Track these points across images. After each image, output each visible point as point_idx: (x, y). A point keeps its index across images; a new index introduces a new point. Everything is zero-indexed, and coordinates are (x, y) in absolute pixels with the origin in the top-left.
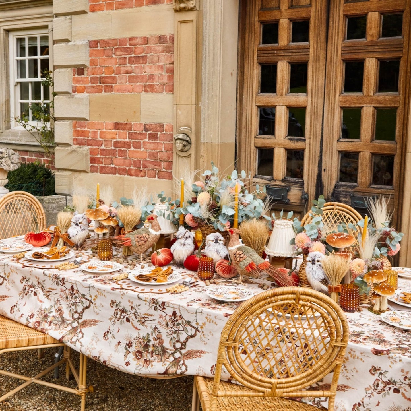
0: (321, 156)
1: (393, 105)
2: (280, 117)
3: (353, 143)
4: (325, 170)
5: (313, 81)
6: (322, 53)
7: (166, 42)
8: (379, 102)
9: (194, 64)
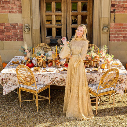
1: (86, 15)
4: (68, 33)
5: (63, 8)
8: (82, 14)
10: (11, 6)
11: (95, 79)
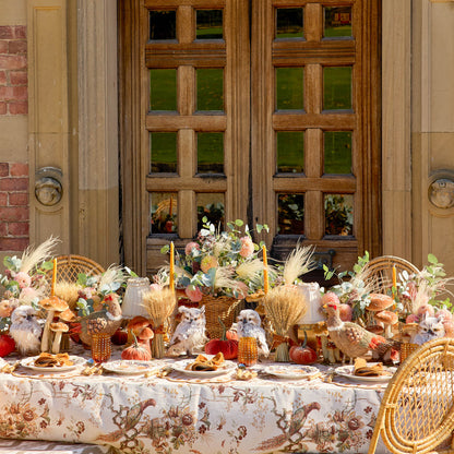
0: (251, 199)
1: (347, 127)
2: (187, 146)
3: (295, 179)
4: (257, 219)
5: (232, 94)
6: (245, 55)
7: (10, 36)
8: (328, 123)
9: (65, 72)
11: (365, 420)
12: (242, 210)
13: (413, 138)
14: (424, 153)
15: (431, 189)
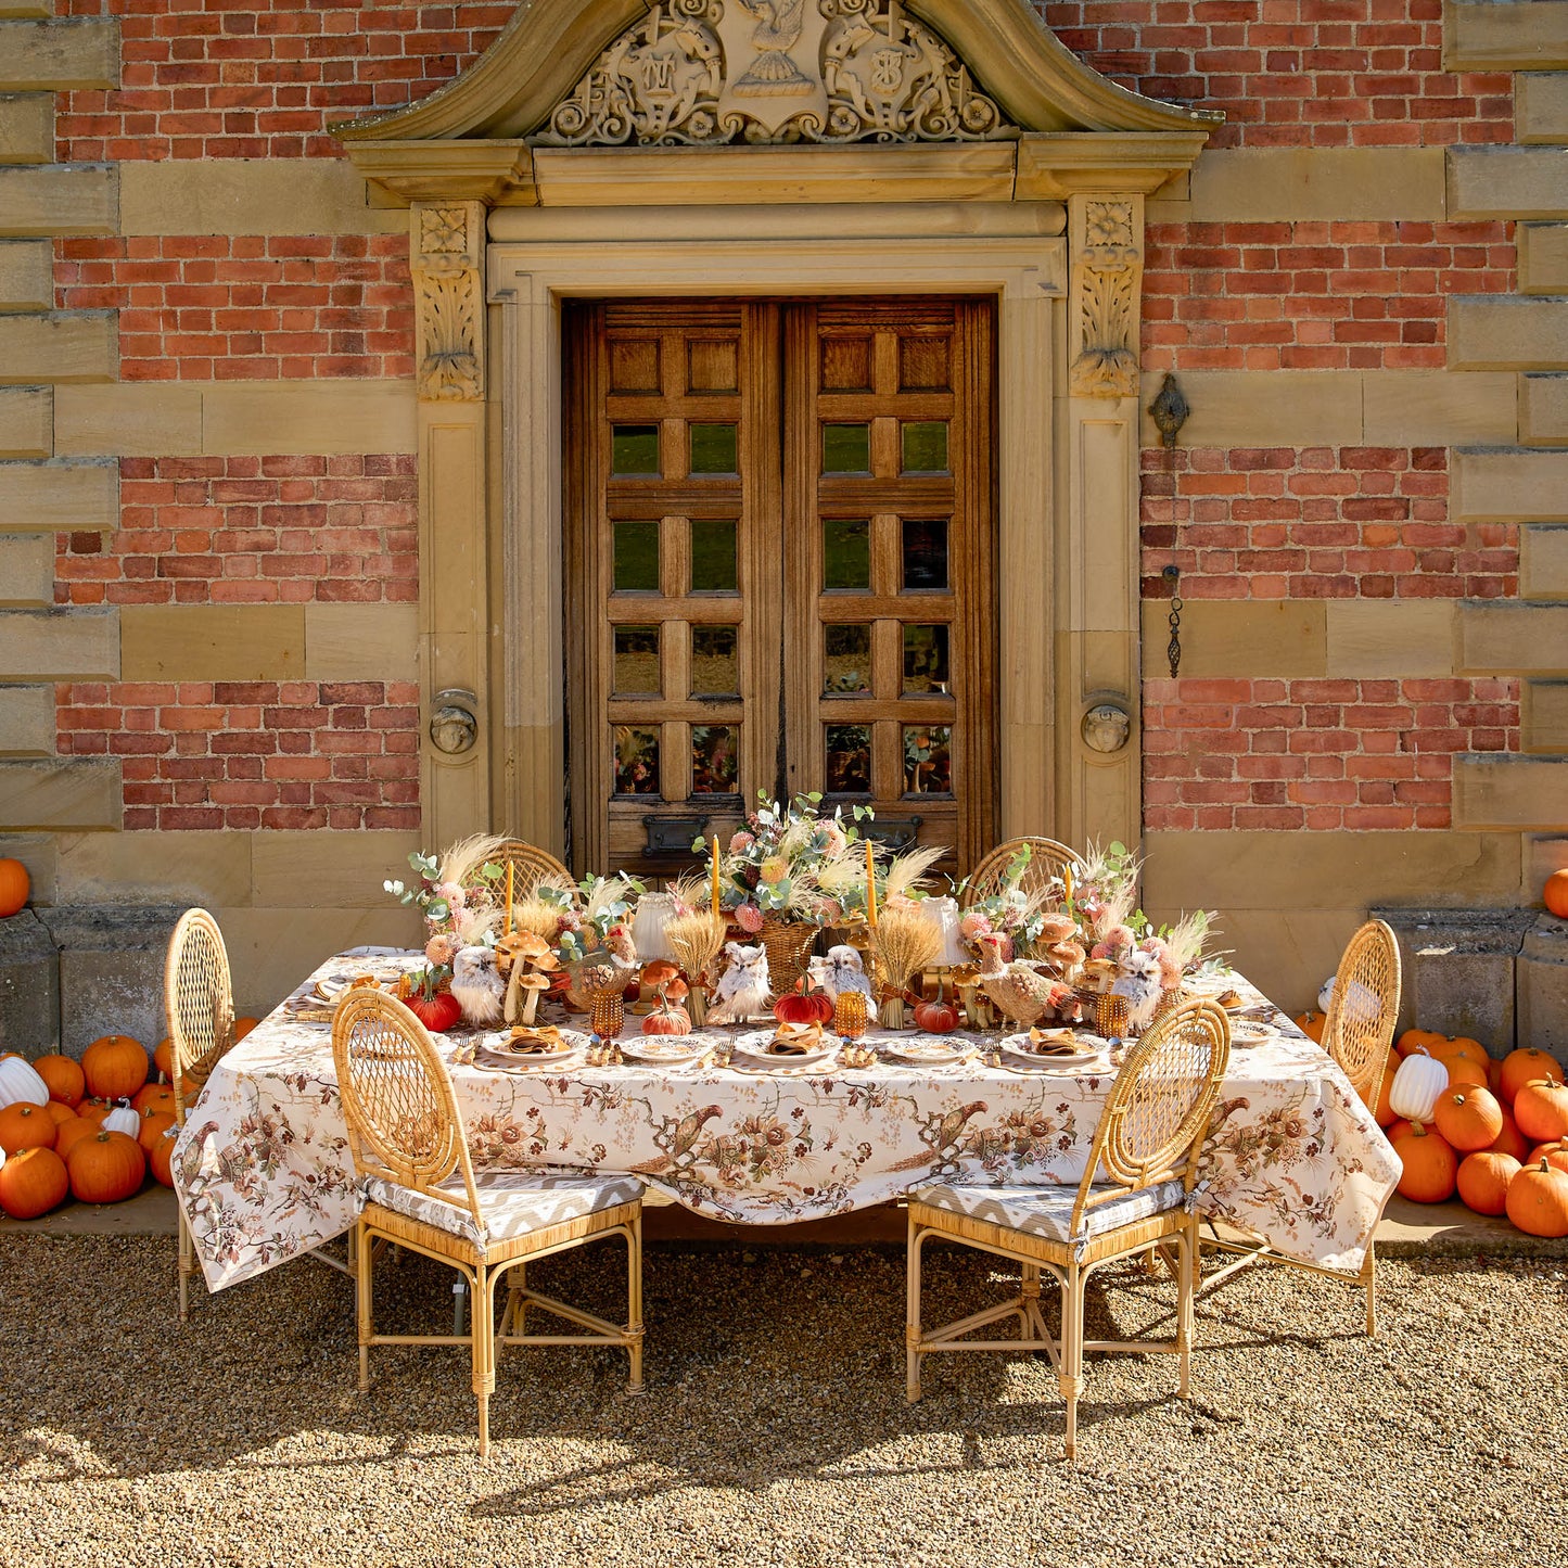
0: (783, 735)
1: (941, 616)
2: (675, 649)
3: (857, 702)
4: (793, 768)
5: (753, 564)
6: (772, 502)
7: (387, 472)
8: (911, 610)
10: (330, 547)
11: (1059, 1122)
12: (768, 755)
13: (1057, 639)
14: (1075, 663)
15: (1086, 722)
